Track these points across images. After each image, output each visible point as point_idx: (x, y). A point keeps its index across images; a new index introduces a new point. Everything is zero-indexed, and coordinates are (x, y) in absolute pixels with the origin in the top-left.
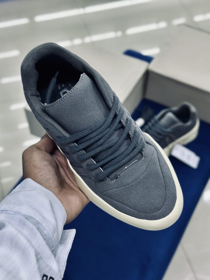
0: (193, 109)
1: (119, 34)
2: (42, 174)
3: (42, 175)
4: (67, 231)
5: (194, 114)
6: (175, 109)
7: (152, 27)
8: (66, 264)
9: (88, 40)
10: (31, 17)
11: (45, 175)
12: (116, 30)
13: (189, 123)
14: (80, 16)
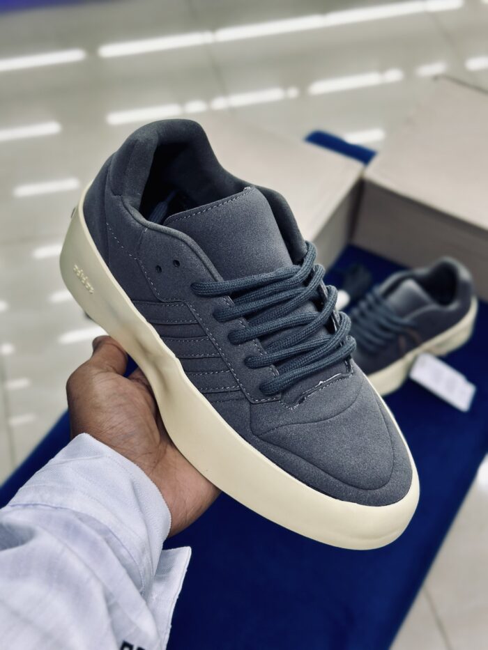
0: (464, 274)
1: (293, 93)
2: (114, 425)
3: (113, 427)
4: (173, 551)
5: (466, 286)
6: (422, 271)
7: (371, 79)
8: (170, 626)
9: (220, 103)
10: (91, 48)
11: (121, 426)
12: (285, 85)
13: (453, 307)
14: (206, 48)
